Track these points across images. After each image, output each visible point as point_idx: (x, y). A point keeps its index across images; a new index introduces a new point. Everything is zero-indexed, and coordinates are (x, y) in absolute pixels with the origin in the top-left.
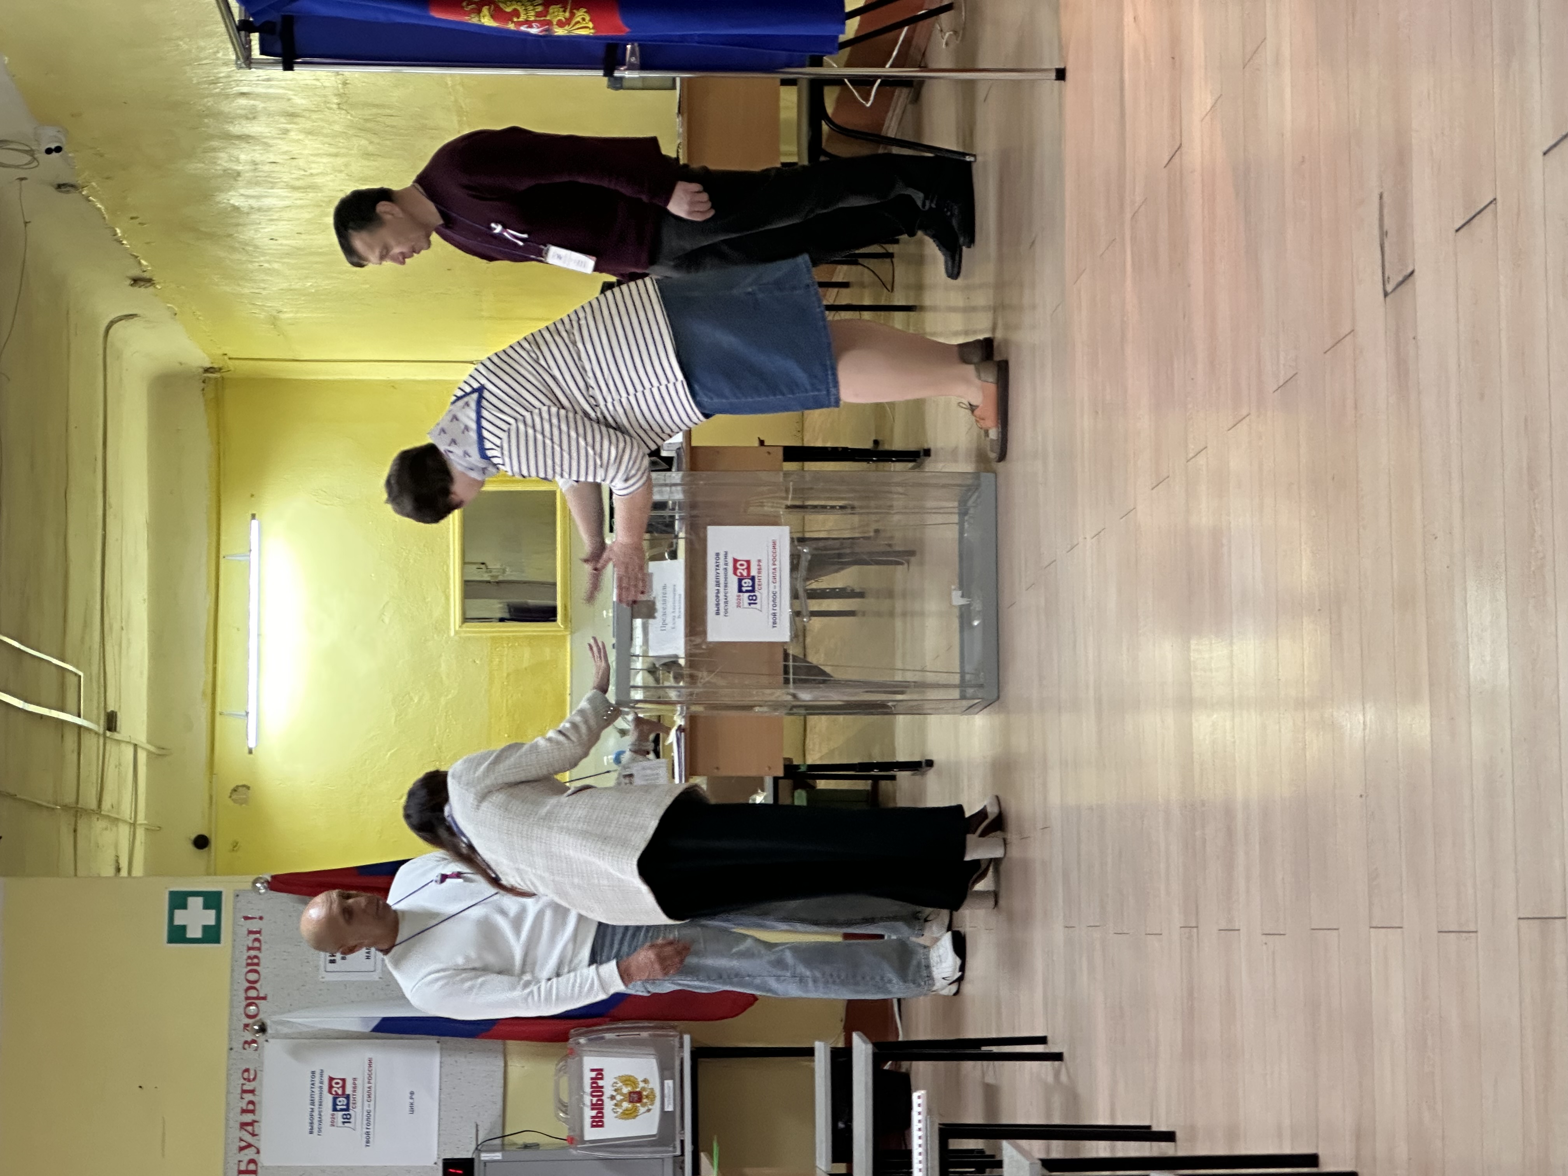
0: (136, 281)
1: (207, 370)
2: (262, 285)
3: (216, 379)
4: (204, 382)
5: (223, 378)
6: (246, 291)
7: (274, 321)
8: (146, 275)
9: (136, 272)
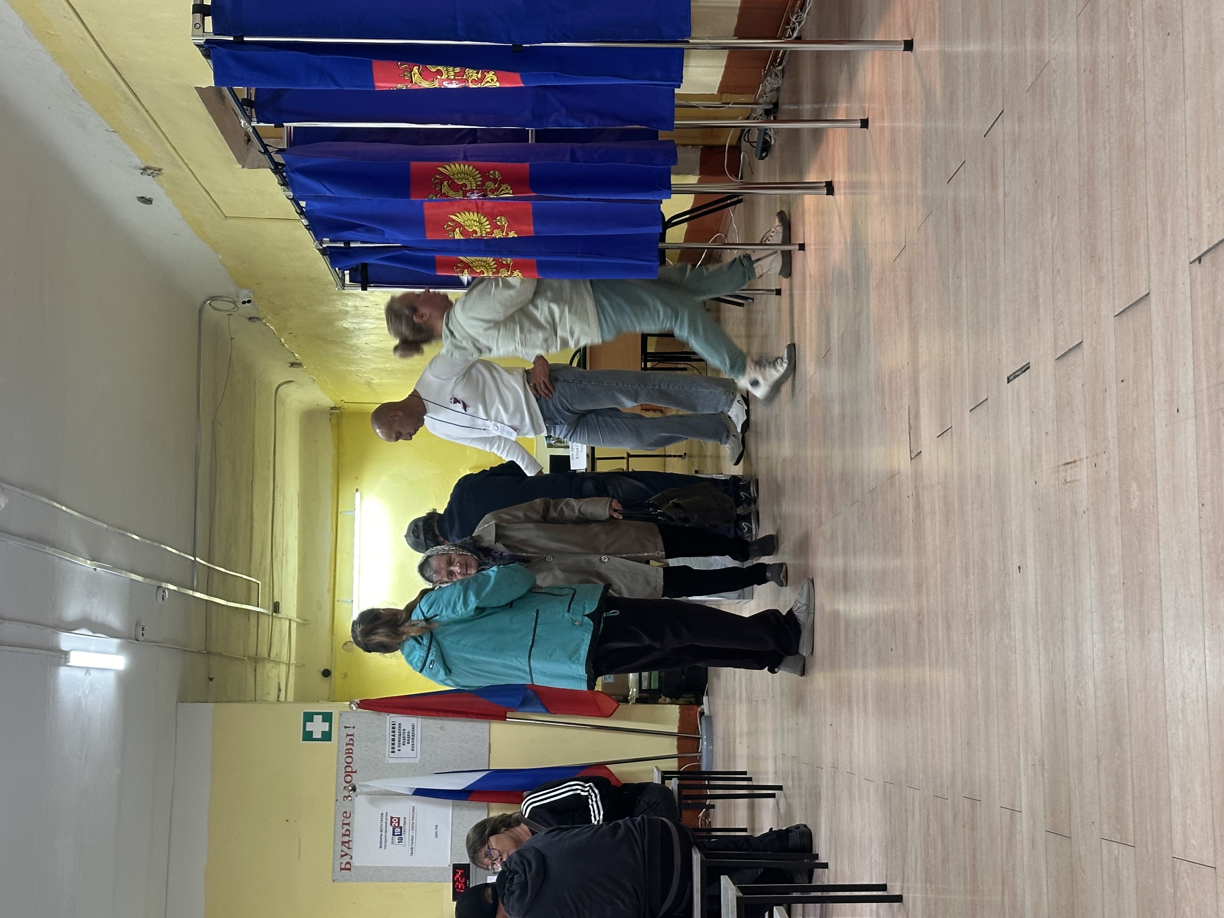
0: (292, 365)
1: (332, 408)
2: (362, 366)
3: (338, 413)
4: (331, 415)
5: (341, 413)
6: (353, 369)
7: (369, 384)
8: (298, 362)
9: (292, 360)
